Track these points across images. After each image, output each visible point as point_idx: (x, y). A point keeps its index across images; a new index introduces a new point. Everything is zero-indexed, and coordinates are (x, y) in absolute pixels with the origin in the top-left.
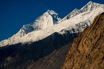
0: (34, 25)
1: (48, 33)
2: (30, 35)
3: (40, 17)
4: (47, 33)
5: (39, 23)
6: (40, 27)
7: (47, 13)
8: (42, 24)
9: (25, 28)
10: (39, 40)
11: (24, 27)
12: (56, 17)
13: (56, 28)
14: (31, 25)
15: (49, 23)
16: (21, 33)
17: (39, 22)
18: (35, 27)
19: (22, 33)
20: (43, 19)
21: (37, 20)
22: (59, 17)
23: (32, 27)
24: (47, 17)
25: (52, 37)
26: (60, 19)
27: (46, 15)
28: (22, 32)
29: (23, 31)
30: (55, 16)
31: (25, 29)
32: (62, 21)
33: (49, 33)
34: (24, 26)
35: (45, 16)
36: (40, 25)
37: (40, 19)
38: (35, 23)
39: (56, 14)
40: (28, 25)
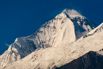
0: (37, 39)
1: (73, 52)
2: (35, 57)
3: (50, 23)
4: (70, 53)
5: (47, 35)
6: (47, 43)
7: (62, 15)
8: (53, 36)
9: (19, 44)
10: (55, 66)
11: (18, 42)
12: (82, 24)
13: (89, 44)
14: (31, 39)
15: (67, 35)
16: (11, 54)
17: (47, 32)
18: (39, 43)
19: (13, 54)
20: (54, 27)
21: (42, 29)
22: (86, 24)
23: (32, 42)
24: (63, 22)
25: (85, 61)
26: (89, 27)
27: (60, 19)
28: (13, 52)
29: (15, 50)
30: (80, 21)
31: (19, 47)
32: (96, 32)
33: (74, 54)
34: (16, 40)
35: (59, 22)
36: (48, 39)
37: (48, 27)
38: (38, 34)
39: (81, 17)
40: (24, 39)
